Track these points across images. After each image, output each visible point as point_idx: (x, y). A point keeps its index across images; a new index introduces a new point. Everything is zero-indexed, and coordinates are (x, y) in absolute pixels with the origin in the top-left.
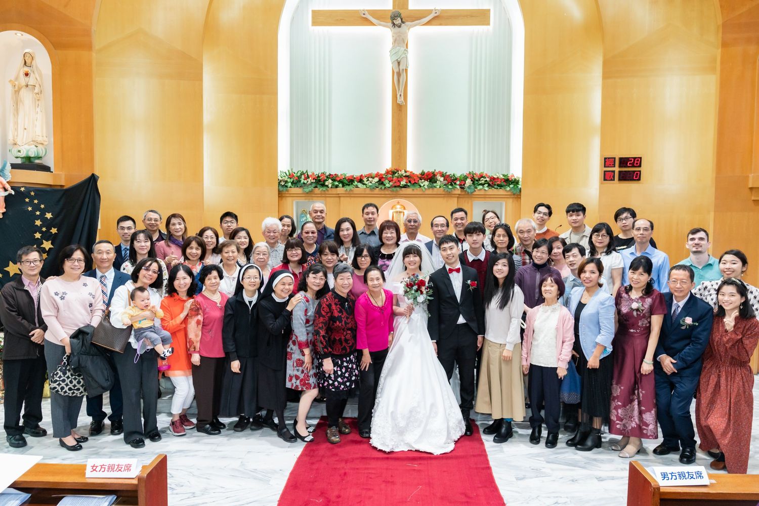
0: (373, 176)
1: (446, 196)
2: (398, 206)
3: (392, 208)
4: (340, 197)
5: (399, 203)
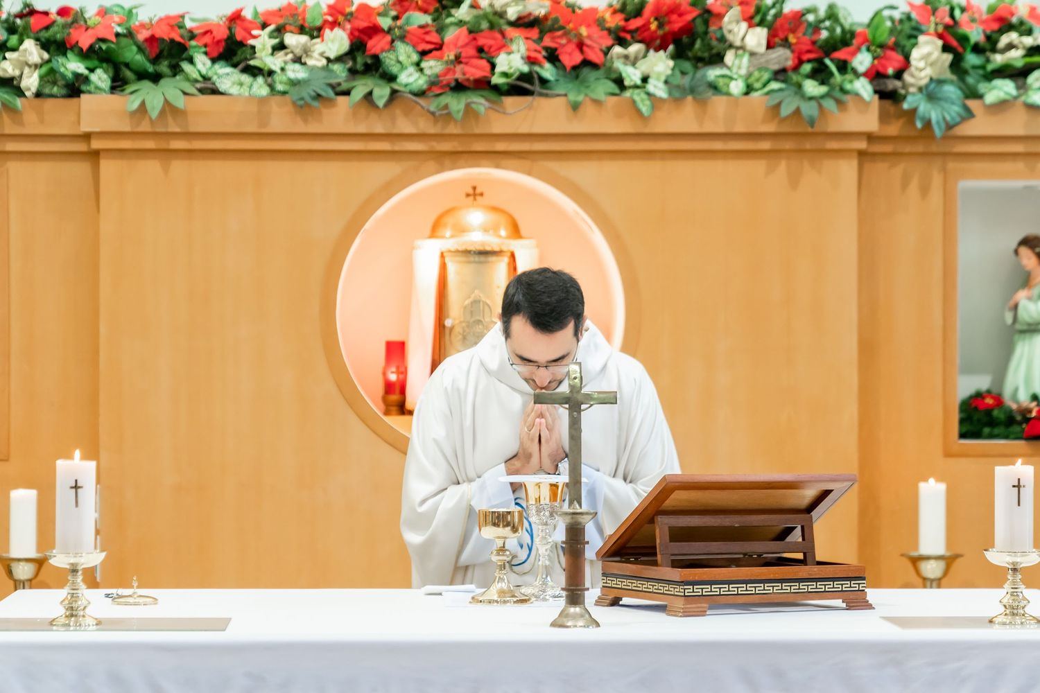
0: (314, 19)
1: (788, 145)
2: (476, 217)
3: (435, 231)
4: (95, 155)
5: (478, 191)
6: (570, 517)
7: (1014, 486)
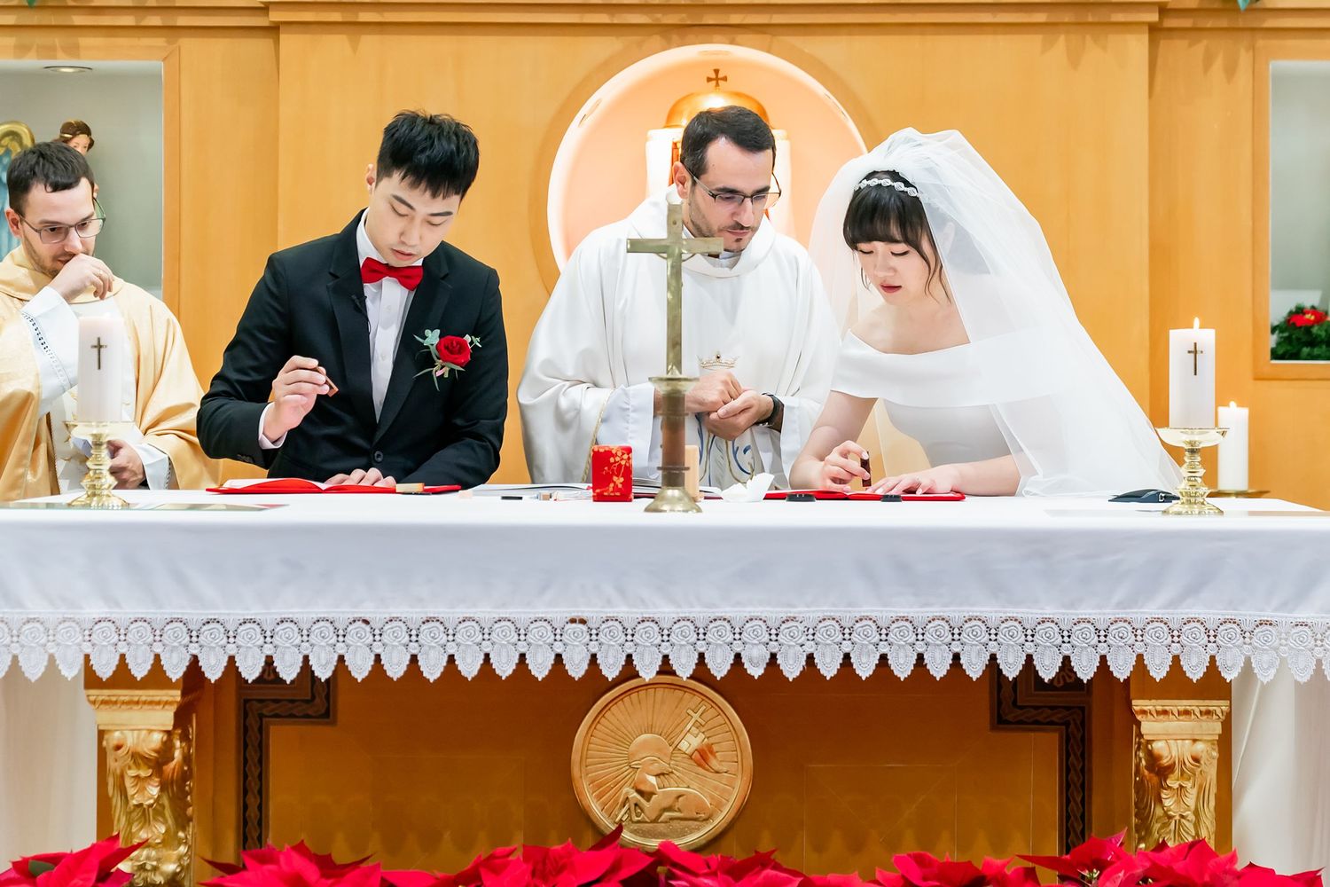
3: (670, 120)
4: (274, 29)
5: (720, 75)
6: (665, 383)
7: (1189, 352)
